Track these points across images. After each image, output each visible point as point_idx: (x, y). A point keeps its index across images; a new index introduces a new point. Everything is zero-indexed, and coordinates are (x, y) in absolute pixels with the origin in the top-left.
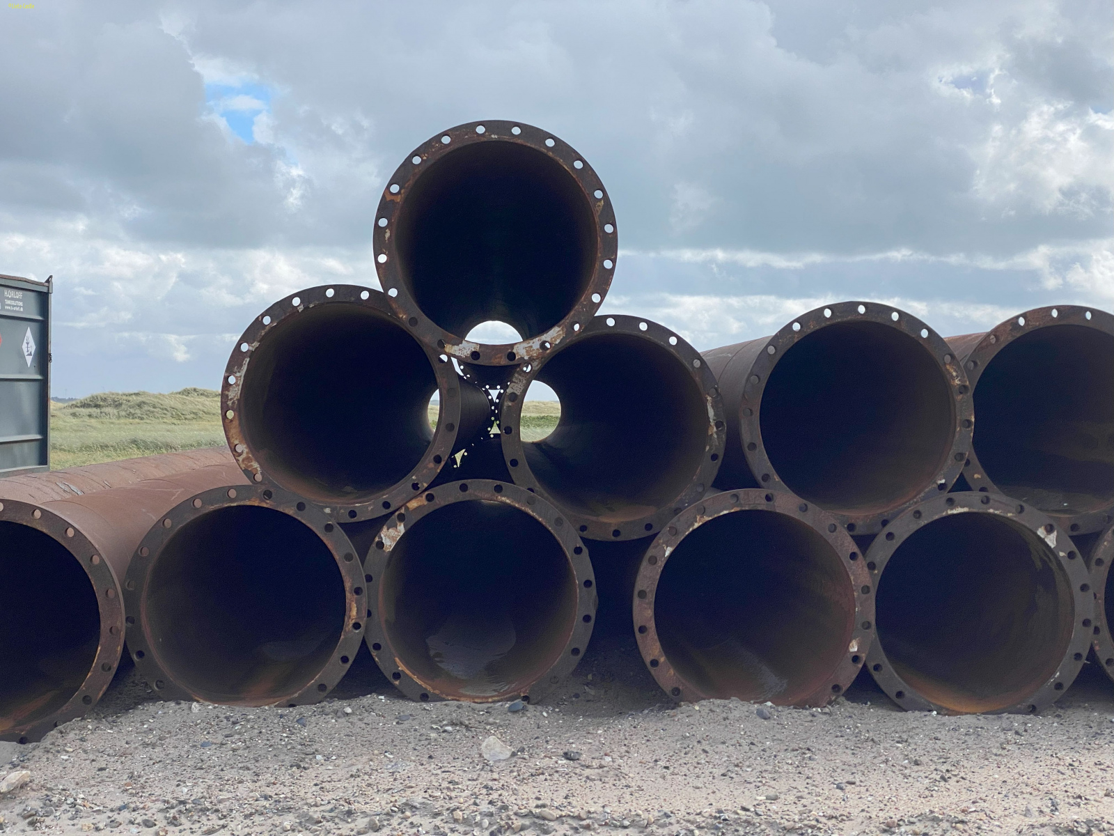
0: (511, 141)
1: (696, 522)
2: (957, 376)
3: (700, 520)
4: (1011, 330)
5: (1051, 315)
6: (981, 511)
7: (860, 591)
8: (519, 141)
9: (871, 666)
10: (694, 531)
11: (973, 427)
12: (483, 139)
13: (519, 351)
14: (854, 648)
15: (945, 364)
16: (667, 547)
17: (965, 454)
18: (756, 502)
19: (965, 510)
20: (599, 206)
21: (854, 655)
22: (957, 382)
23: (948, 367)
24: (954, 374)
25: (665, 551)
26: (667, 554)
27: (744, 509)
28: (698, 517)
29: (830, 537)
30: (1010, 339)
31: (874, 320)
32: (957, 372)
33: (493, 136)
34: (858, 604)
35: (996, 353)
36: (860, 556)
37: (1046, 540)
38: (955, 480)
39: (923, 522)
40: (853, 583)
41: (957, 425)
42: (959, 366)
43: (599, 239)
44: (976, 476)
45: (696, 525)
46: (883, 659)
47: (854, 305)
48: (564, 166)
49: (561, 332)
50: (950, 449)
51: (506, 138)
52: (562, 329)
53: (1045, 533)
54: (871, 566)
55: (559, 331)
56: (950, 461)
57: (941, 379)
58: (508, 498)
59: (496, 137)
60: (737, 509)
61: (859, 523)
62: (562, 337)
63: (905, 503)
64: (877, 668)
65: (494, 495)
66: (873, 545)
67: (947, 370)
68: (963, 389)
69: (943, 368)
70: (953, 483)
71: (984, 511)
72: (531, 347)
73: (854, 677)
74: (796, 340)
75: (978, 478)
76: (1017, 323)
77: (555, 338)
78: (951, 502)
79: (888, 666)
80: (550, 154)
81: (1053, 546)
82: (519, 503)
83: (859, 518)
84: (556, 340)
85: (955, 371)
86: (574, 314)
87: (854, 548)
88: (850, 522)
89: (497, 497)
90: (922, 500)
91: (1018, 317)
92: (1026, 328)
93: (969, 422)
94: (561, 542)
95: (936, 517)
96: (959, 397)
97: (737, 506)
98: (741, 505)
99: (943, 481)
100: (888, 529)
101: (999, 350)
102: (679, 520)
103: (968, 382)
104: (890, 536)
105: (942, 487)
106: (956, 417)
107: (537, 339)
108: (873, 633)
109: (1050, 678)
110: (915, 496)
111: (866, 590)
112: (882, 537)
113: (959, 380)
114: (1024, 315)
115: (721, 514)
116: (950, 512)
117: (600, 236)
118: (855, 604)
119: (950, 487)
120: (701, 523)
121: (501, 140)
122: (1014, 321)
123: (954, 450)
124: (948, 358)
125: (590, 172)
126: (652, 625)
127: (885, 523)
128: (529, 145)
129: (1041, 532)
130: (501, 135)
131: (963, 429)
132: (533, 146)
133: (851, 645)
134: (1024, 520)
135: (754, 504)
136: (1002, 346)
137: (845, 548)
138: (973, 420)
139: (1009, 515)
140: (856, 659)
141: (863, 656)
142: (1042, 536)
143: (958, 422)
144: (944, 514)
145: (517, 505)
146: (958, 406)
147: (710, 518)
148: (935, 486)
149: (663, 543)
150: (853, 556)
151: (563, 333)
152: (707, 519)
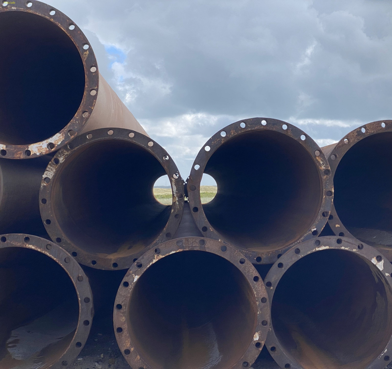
0: (26, 11)
1: (154, 259)
2: (323, 164)
3: (157, 257)
4: (357, 135)
5: (381, 126)
6: (336, 248)
7: (260, 301)
8: (31, 11)
9: (269, 348)
10: (153, 265)
11: (333, 196)
12: (6, 10)
13: (33, 149)
14: (256, 337)
15: (316, 156)
16: (135, 276)
17: (329, 212)
18: (193, 245)
19: (327, 247)
20: (86, 54)
21: (256, 342)
22: (323, 167)
23: (317, 158)
24: (321, 162)
25: (134, 278)
26: (135, 280)
27: (185, 250)
28: (156, 256)
29: (240, 267)
30: (356, 141)
31: (271, 129)
32: (323, 161)
33: (13, 8)
34: (259, 309)
35: (348, 150)
36: (260, 279)
37: (377, 266)
38: (323, 228)
39: (301, 256)
40: (256, 296)
41: (324, 194)
42: (324, 158)
43: (86, 76)
44: (337, 226)
45: (154, 261)
46: (277, 343)
47: (259, 120)
48: (62, 28)
49: (61, 137)
50: (320, 209)
51: (22, 9)
52: (62, 135)
53: (377, 261)
54: (269, 284)
55: (60, 136)
56: (320, 217)
57: (314, 165)
58: (33, 245)
59: (15, 8)
60: (181, 250)
61: (264, 257)
62: (62, 140)
63: (292, 244)
64: (273, 349)
65: (24, 244)
66: (269, 271)
67: (317, 160)
68: (327, 172)
69: (315, 159)
70: (322, 230)
71: (339, 248)
72: (41, 146)
73: (257, 356)
74: (223, 142)
75: (338, 227)
76: (360, 131)
77: (58, 141)
78: (318, 243)
79: (280, 348)
80: (52, 20)
81: (381, 270)
82: (40, 249)
83: (263, 254)
84: (58, 142)
85: (322, 160)
86: (70, 125)
87: (256, 273)
88: (258, 256)
89: (26, 245)
90: (302, 241)
91: (361, 128)
92: (366, 134)
93: (331, 192)
94: (69, 273)
95: (309, 253)
96: (325, 177)
97: (181, 249)
98: (183, 247)
99: (315, 229)
100: (280, 260)
101: (350, 147)
102: (143, 258)
103: (330, 168)
104: (280, 265)
105: (315, 233)
106: (323, 190)
107: (45, 141)
108: (269, 328)
109: (381, 353)
110: (298, 239)
111: (263, 300)
112: (276, 265)
113: (324, 166)
114: (364, 126)
115: (171, 253)
116: (317, 249)
117: (86, 74)
118: (257, 310)
119: (319, 233)
120: (157, 260)
121: (19, 10)
122: (359, 130)
123: (322, 210)
124: (317, 153)
125: (79, 32)
126: (125, 327)
127: (279, 256)
128: (38, 14)
129: (374, 261)
130: (19, 7)
131: (327, 197)
132: (40, 15)
133: (255, 336)
134: (363, 253)
135: (192, 246)
136: (352, 146)
137: (250, 274)
138: (333, 191)
139: (354, 250)
140: (258, 345)
141: (263, 343)
142: (375, 264)
143: (324, 192)
144: (314, 250)
145: (39, 250)
146: (324, 182)
147: (164, 256)
148: (311, 232)
149: (133, 273)
150: (256, 279)
151: (63, 138)
152: (161, 257)
